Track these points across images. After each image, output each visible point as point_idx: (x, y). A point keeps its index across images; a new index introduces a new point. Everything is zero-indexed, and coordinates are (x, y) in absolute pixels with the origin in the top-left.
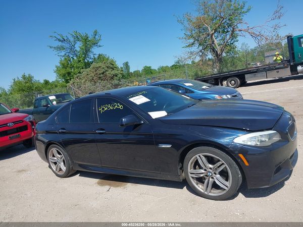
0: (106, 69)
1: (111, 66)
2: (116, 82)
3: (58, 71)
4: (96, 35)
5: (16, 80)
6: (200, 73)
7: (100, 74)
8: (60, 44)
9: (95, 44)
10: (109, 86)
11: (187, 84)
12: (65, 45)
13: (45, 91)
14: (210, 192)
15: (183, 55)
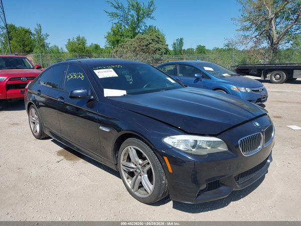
0: (151, 41)
1: (157, 39)
2: (157, 56)
3: (108, 37)
4: (151, 6)
5: (71, 41)
6: (248, 61)
7: (143, 46)
8: (114, 10)
9: (148, 15)
10: (150, 59)
11: (206, 68)
12: (119, 12)
13: (94, 54)
14: (137, 191)
15: (234, 38)
